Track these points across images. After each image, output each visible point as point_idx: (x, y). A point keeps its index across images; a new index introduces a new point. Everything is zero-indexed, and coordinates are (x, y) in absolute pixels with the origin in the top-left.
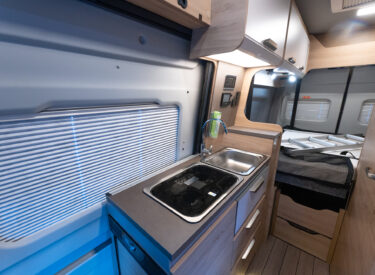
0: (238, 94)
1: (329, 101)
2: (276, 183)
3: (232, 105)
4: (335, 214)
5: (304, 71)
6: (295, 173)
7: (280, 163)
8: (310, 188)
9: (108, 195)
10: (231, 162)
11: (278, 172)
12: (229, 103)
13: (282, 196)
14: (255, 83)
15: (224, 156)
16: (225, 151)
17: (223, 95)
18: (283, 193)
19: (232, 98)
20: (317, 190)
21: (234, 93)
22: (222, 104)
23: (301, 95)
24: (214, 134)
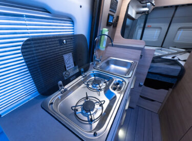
0: (118, 17)
1: (161, 28)
4: (167, 91)
8: (156, 79)
10: (113, 67)
12: (112, 23)
15: (108, 63)
16: (109, 59)
17: (109, 15)
19: (114, 20)
20: (160, 80)
22: (108, 24)
23: (147, 25)
24: (103, 46)
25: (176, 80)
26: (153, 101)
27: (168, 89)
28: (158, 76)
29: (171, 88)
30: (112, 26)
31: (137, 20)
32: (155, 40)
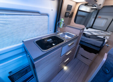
0: (73, 13)
1: (107, 19)
2: (80, 44)
3: (70, 17)
4: (95, 55)
5: (101, 6)
6: (86, 42)
7: (82, 38)
8: (89, 47)
9: (23, 41)
10: (66, 36)
11: (81, 41)
12: (68, 16)
13: (81, 48)
14: (80, 9)
16: (65, 32)
17: (66, 13)
18: (81, 47)
19: (70, 14)
21: (71, 12)
22: (66, 16)
23: (98, 16)
24: (61, 26)
25: (99, 49)
26: (88, 59)
27: (96, 54)
28: (90, 45)
29: (98, 53)
30: (69, 17)
31: (92, 13)
32: (102, 26)
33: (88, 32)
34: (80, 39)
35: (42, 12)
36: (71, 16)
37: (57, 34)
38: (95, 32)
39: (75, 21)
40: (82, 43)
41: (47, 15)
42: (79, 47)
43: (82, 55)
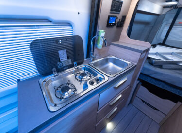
0: (124, 18)
2: (139, 79)
4: (175, 104)
6: (153, 76)
8: (160, 86)
9: (19, 80)
11: (141, 73)
12: (114, 24)
13: (141, 86)
14: (139, 9)
17: (109, 17)
19: (118, 21)
20: (165, 89)
21: (119, 16)
22: (109, 25)
23: (177, 21)
24: (100, 45)
26: (156, 109)
27: (176, 102)
28: (162, 83)
29: (181, 102)
31: (165, 15)
33: (157, 54)
34: (141, 69)
35: (54, 17)
36: (121, 24)
37: (93, 61)
38: (172, 54)
39: (129, 35)
40: (143, 78)
41: (70, 24)
42: (138, 84)
43: (143, 101)
